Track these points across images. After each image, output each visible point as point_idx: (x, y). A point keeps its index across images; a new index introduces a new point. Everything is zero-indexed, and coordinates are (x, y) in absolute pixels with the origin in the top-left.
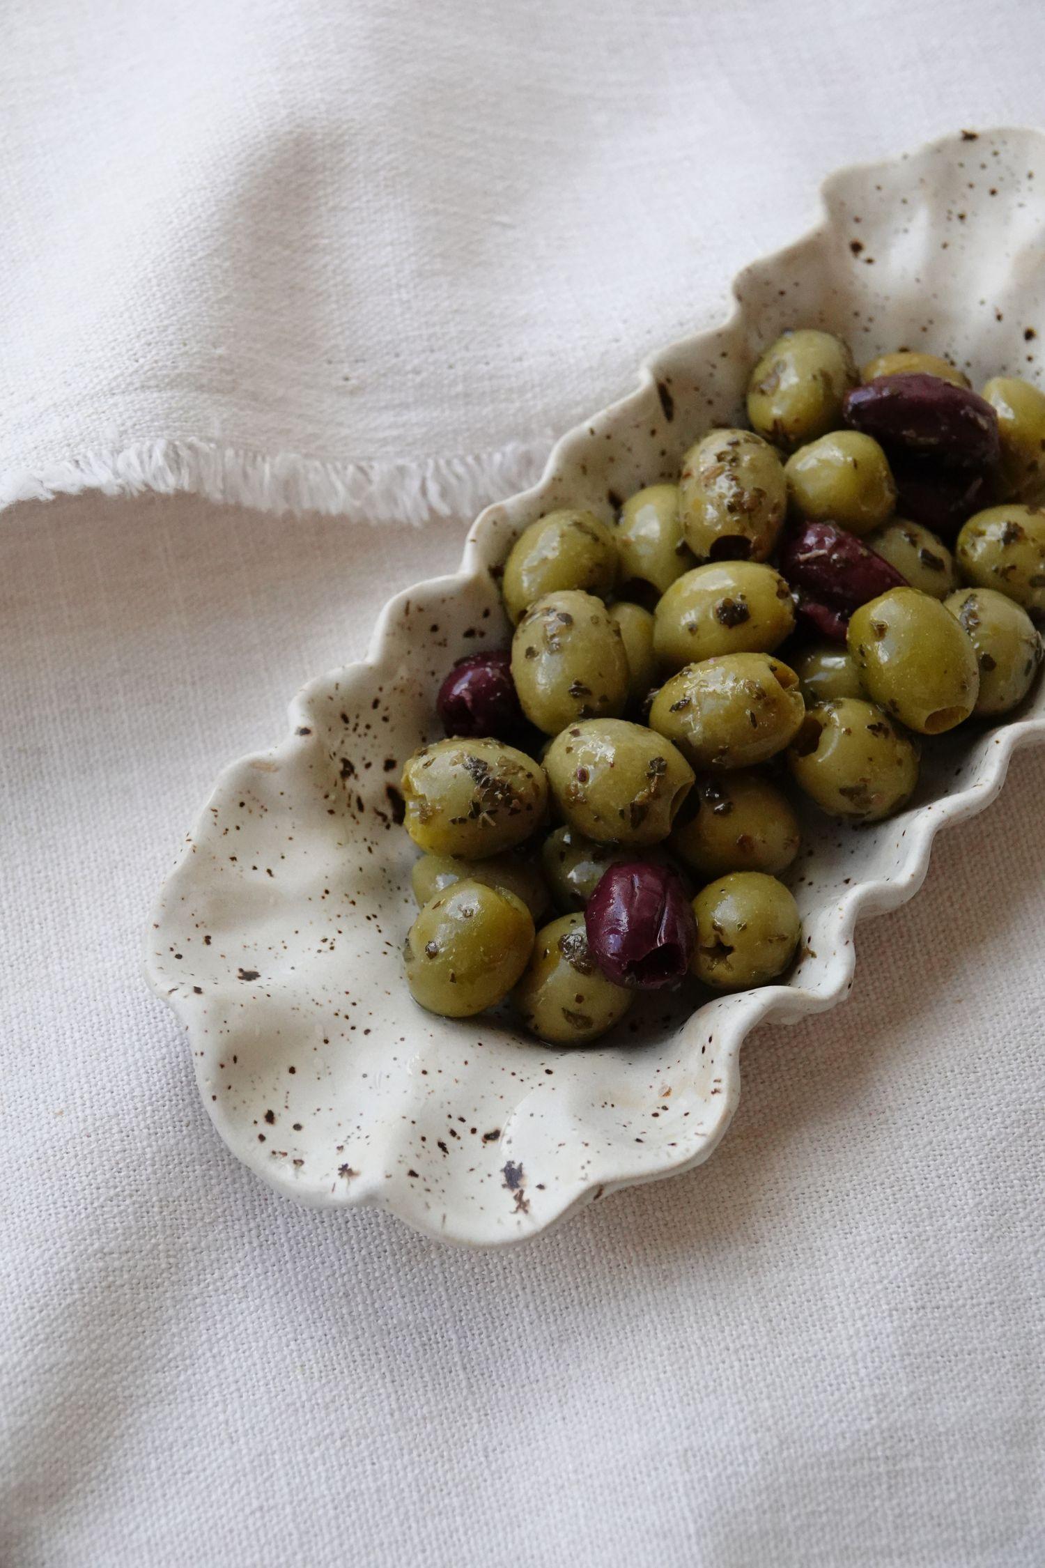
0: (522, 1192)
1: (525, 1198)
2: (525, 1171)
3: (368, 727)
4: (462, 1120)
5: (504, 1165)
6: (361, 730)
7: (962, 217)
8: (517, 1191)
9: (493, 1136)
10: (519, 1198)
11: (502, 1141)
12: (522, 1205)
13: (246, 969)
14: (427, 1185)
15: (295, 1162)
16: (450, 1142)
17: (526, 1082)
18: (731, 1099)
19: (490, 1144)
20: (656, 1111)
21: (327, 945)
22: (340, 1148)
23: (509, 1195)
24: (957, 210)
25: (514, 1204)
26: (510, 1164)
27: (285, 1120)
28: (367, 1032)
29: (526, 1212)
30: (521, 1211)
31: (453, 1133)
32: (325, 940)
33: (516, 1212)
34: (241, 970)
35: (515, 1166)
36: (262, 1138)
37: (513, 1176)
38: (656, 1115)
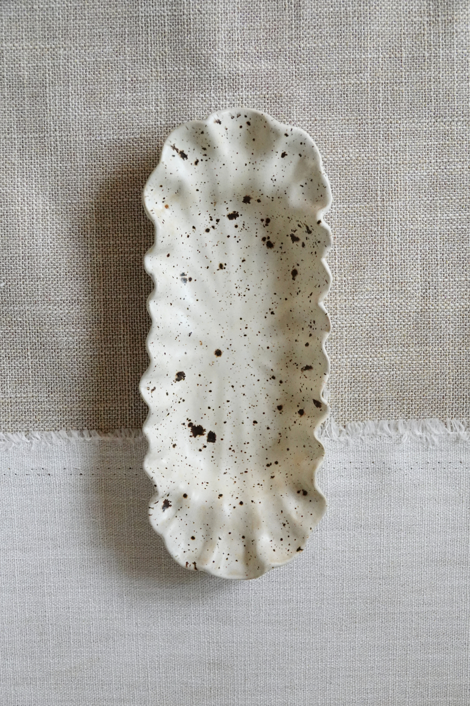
0: (178, 152)
1: (175, 151)
2: (181, 159)
3: (314, 247)
4: (206, 160)
5: (188, 157)
6: (314, 244)
7: (284, 525)
8: (179, 152)
9: (196, 163)
10: (177, 150)
11: (193, 163)
12: (174, 148)
13: (286, 156)
14: (197, 133)
15: (234, 117)
16: (204, 152)
17: (200, 183)
18: (147, 212)
19: (196, 160)
20: (165, 200)
21: (274, 179)
22: (227, 129)
23: (180, 149)
24: (287, 525)
25: (176, 147)
26: (187, 158)
27: (245, 126)
28: (246, 165)
29: (171, 146)
30: (173, 146)
31: (205, 155)
32: (275, 180)
33: (174, 145)
34: (287, 155)
35: (185, 158)
36: (246, 116)
37: (184, 156)
38: (164, 198)
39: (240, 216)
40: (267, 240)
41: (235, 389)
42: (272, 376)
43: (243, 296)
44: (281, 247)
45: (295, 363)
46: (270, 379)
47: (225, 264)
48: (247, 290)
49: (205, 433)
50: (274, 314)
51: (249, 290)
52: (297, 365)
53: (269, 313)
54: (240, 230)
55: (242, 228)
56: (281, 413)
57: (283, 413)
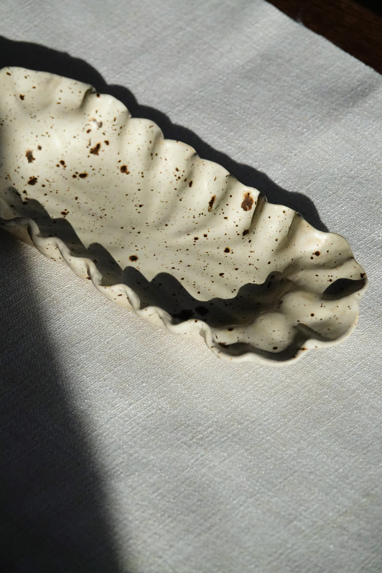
39: (38, 178)
40: (77, 175)
41: (177, 268)
42: (193, 239)
43: (105, 217)
44: (93, 169)
45: (200, 215)
46: (195, 242)
47: (66, 210)
48: (103, 211)
49: (193, 312)
50: (142, 205)
51: (104, 210)
52: (202, 214)
53: (138, 208)
54: (49, 186)
55: (49, 183)
56: (233, 253)
57: (234, 251)
